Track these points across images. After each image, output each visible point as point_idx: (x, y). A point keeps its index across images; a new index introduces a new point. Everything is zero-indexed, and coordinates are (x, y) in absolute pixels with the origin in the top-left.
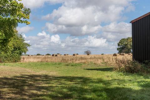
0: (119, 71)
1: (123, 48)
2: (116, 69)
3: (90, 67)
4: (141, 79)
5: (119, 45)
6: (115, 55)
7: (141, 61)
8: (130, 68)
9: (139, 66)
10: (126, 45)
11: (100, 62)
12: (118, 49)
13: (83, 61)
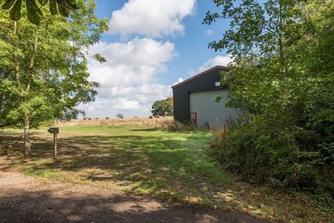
0: (164, 130)
1: (157, 111)
2: (160, 129)
3: (132, 128)
4: (184, 134)
5: (153, 108)
6: (151, 117)
7: (181, 121)
8: (173, 127)
9: (180, 125)
10: (160, 107)
11: (140, 124)
12: (152, 112)
13: (125, 123)
